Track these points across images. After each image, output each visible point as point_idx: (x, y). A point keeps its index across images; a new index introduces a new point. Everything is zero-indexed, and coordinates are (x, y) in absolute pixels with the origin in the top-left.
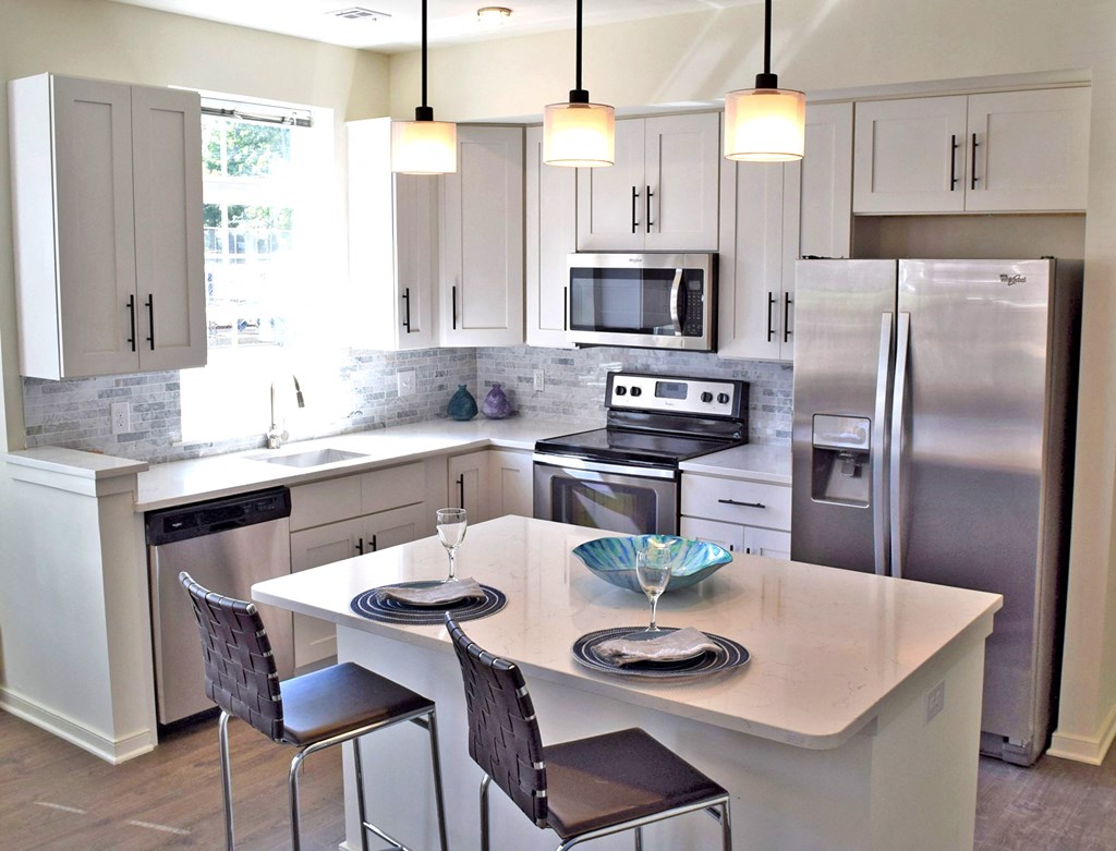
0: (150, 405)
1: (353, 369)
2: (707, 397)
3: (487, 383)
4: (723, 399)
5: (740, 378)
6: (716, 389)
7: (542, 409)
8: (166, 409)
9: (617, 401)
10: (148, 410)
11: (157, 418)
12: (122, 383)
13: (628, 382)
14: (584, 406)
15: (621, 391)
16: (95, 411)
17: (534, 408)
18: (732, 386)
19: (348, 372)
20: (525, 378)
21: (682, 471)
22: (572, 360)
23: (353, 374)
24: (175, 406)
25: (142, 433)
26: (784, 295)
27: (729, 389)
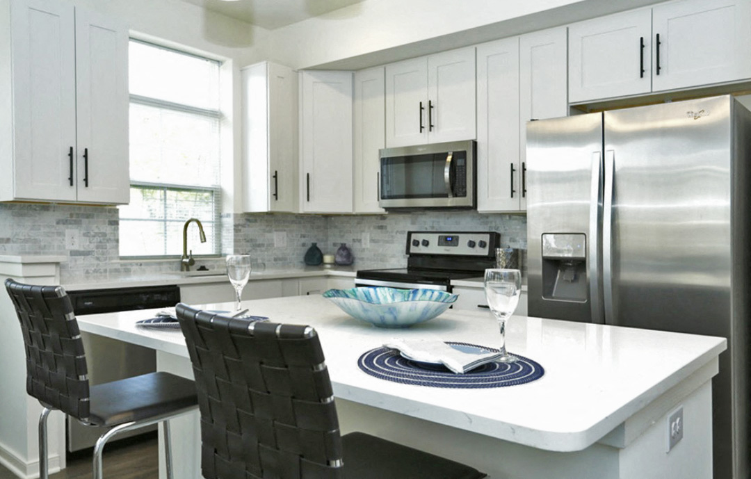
0: (96, 233)
1: (243, 226)
2: (472, 244)
3: (335, 245)
4: (483, 245)
5: (494, 231)
6: (477, 239)
7: (368, 259)
8: (108, 237)
9: (414, 250)
10: (94, 236)
11: (100, 242)
12: (74, 216)
13: (420, 237)
14: (393, 256)
15: (416, 243)
16: (53, 233)
17: (362, 259)
18: (488, 236)
19: (240, 228)
20: (357, 240)
21: (453, 287)
22: (386, 226)
23: (243, 229)
24: (115, 236)
25: (89, 252)
26: (521, 164)
27: (486, 238)
